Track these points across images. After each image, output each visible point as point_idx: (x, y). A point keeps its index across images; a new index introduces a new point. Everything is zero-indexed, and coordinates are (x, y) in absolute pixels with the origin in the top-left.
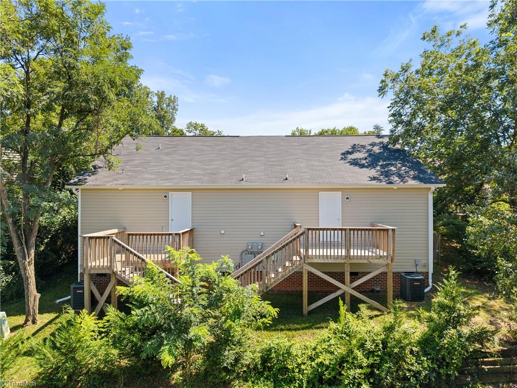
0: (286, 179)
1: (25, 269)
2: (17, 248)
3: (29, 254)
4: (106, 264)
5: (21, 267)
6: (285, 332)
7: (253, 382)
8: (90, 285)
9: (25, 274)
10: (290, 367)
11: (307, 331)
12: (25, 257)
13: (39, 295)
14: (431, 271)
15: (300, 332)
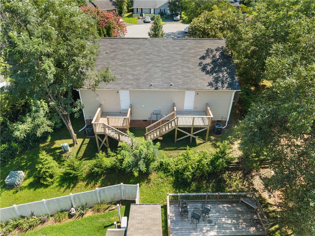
0: (171, 85)
1: (69, 128)
2: (64, 121)
3: (69, 122)
4: (103, 131)
5: (67, 127)
6: (168, 151)
7: (158, 171)
8: (97, 137)
9: (70, 129)
10: (169, 168)
11: (175, 151)
12: (68, 123)
13: (76, 135)
14: (228, 120)
15: (173, 151)
